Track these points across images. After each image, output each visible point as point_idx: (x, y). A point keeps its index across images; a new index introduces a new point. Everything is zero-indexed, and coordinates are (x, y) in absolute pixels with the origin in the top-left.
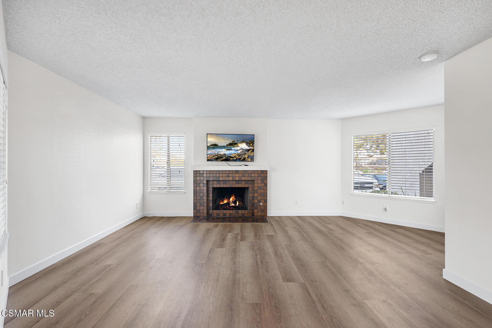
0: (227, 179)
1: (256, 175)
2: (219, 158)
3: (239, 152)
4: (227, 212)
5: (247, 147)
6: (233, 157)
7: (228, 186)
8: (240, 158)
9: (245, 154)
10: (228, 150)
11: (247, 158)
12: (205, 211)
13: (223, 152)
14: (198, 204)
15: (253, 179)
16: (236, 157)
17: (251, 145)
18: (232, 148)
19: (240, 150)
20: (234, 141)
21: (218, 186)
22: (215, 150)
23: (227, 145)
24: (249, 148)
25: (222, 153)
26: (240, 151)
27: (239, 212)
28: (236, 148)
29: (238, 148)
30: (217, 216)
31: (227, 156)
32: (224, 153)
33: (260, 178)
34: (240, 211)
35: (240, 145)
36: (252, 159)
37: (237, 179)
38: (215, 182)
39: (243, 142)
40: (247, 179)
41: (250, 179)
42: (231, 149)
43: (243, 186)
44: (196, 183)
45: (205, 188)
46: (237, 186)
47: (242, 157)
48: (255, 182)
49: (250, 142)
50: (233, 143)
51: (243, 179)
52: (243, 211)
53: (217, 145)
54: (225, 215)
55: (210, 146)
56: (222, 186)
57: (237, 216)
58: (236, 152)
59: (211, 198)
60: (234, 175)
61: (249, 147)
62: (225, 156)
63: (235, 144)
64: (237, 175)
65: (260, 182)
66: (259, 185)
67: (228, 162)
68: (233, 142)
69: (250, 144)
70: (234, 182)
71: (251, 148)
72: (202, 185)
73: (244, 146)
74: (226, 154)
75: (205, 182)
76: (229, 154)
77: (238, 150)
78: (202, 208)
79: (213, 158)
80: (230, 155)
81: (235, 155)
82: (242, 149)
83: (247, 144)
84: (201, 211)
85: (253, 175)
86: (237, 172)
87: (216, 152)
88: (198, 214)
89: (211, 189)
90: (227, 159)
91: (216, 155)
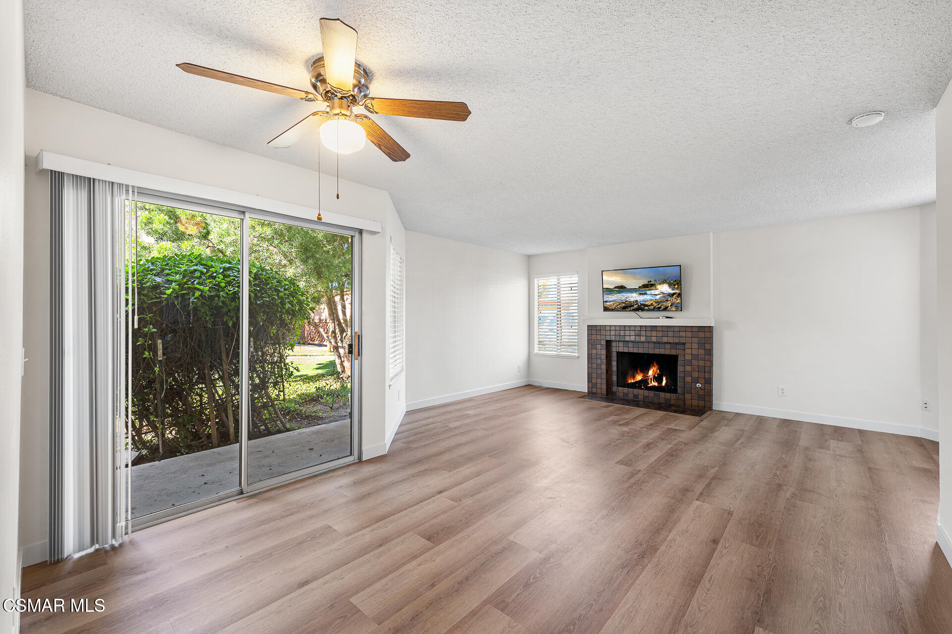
0: (638, 339)
1: (689, 334)
2: (628, 306)
3: (658, 297)
4: (641, 393)
5: (670, 289)
6: (649, 306)
7: (641, 351)
8: (658, 307)
9: (667, 300)
10: (641, 294)
11: (669, 307)
12: (604, 387)
13: (634, 297)
14: (594, 376)
15: (683, 340)
16: (653, 305)
17: (676, 287)
18: (648, 292)
19: (659, 294)
20: (651, 281)
21: (626, 350)
22: (622, 294)
23: (640, 287)
24: (673, 292)
25: (632, 300)
26: (660, 296)
27: (661, 396)
28: (653, 292)
29: (657, 292)
30: (623, 396)
31: (640, 304)
32: (635, 299)
33: (695, 340)
34: (662, 394)
35: (659, 287)
36: (679, 308)
37: (654, 339)
38: (621, 344)
39: (664, 282)
40: (671, 340)
41: (676, 340)
42: (646, 294)
43: (668, 352)
44: (591, 344)
45: (604, 352)
46: (657, 351)
47: (662, 305)
48: (687, 346)
49: (675, 283)
50: (648, 284)
51: (665, 340)
52: (668, 395)
53: (625, 288)
54: (636, 396)
55: (614, 288)
56: (631, 350)
57: (656, 400)
58: (653, 298)
59: (615, 369)
60: (649, 334)
61: (673, 290)
62: (637, 304)
63: (652, 285)
64: (654, 333)
65: (695, 346)
66: (695, 352)
67: (640, 313)
68: (648, 282)
69: (675, 285)
70: (651, 345)
71: (676, 291)
72: (599, 347)
73: (665, 288)
74: (638, 301)
75: (604, 343)
76: (643, 301)
77: (656, 295)
78: (599, 381)
79: (619, 306)
80: (644, 303)
81: (652, 302)
82: (663, 293)
83: (670, 285)
84: (599, 386)
85: (683, 334)
86: (654, 328)
87: (624, 298)
88: (594, 390)
89: (614, 355)
90: (640, 308)
91: (623, 303)
